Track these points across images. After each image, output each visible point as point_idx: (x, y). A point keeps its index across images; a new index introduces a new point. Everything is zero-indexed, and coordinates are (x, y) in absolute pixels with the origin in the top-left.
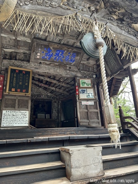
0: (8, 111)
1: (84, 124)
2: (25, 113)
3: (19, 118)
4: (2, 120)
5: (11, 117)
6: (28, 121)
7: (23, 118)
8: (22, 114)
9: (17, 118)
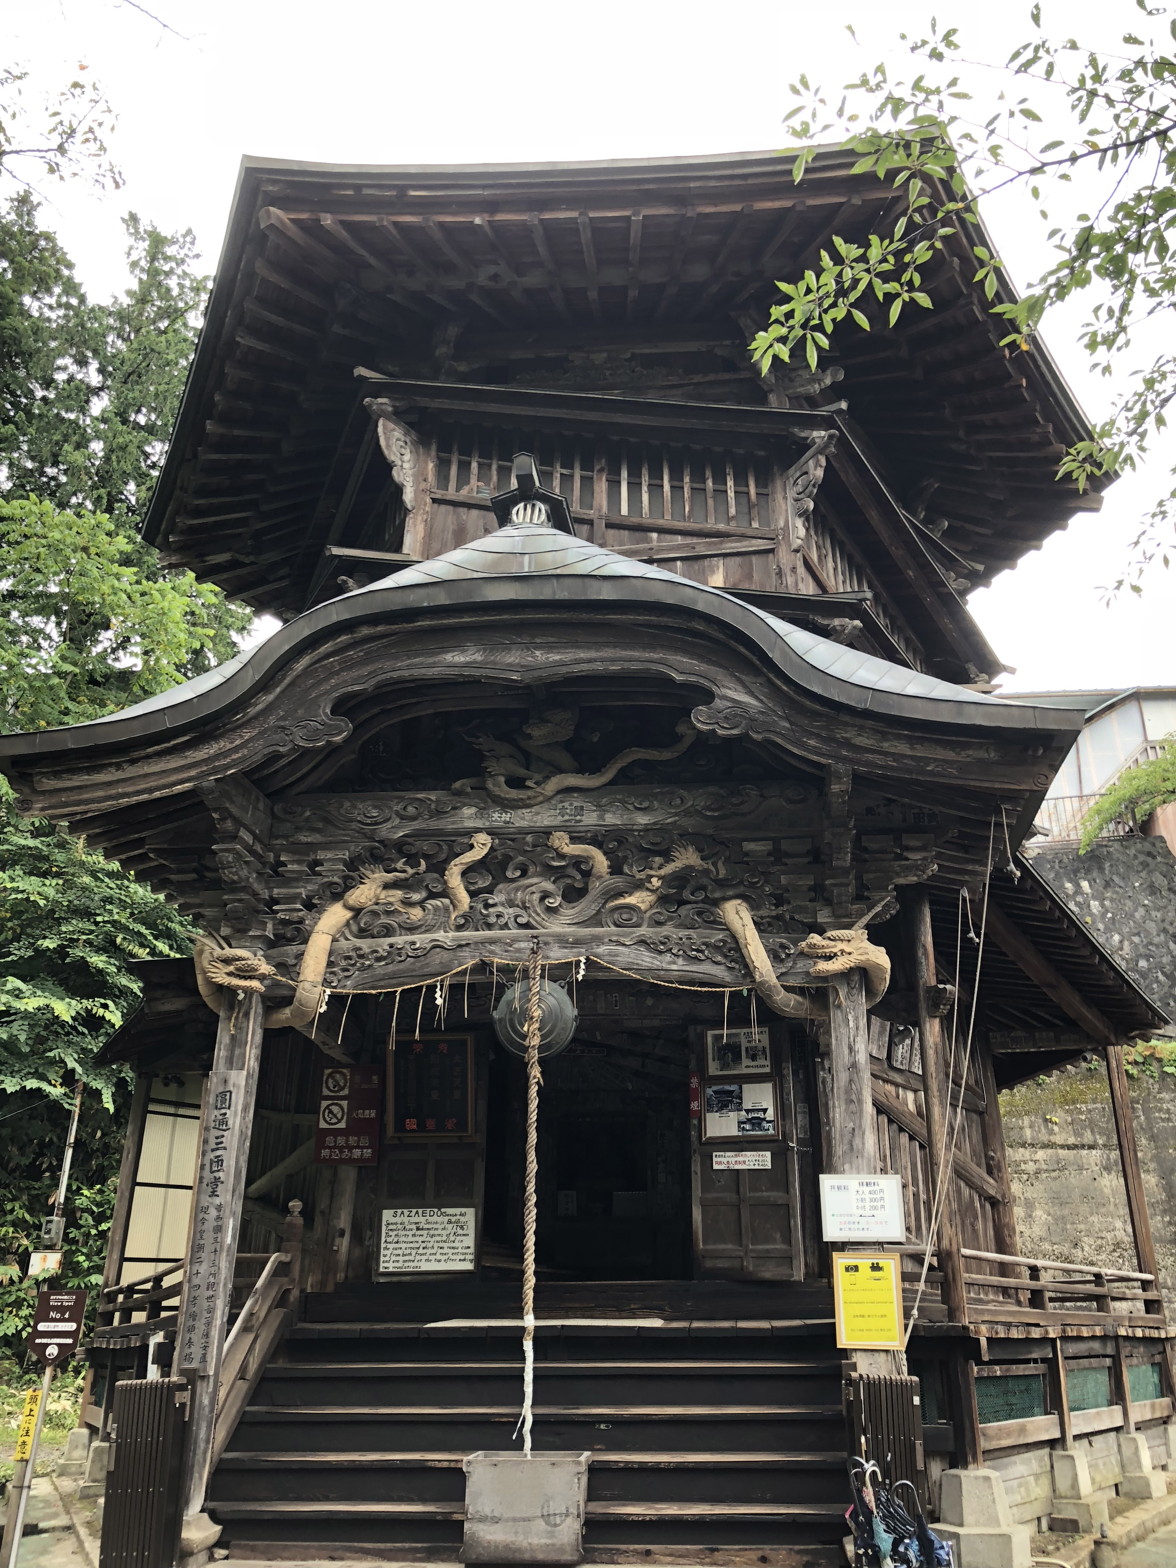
0: (399, 1211)
1: (721, 1264)
2: (462, 1219)
3: (439, 1238)
4: (383, 1245)
5: (410, 1233)
6: (472, 1250)
7: (452, 1238)
8: (450, 1222)
9: (432, 1240)
